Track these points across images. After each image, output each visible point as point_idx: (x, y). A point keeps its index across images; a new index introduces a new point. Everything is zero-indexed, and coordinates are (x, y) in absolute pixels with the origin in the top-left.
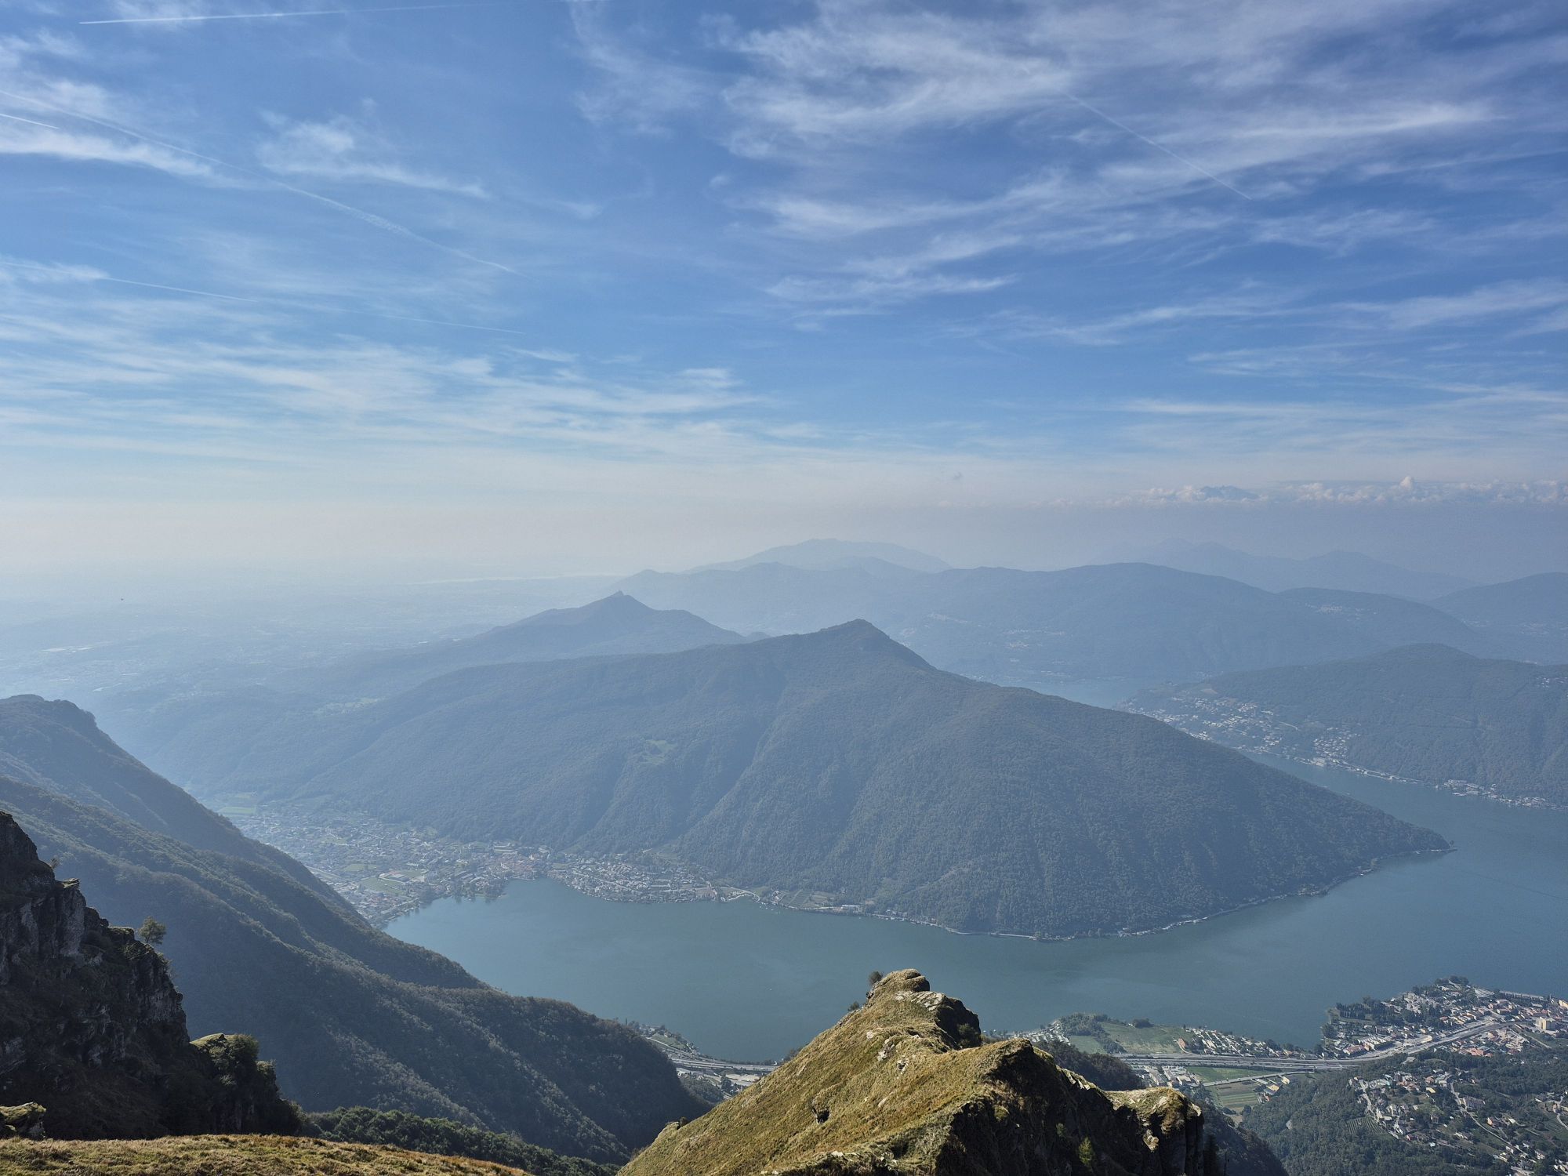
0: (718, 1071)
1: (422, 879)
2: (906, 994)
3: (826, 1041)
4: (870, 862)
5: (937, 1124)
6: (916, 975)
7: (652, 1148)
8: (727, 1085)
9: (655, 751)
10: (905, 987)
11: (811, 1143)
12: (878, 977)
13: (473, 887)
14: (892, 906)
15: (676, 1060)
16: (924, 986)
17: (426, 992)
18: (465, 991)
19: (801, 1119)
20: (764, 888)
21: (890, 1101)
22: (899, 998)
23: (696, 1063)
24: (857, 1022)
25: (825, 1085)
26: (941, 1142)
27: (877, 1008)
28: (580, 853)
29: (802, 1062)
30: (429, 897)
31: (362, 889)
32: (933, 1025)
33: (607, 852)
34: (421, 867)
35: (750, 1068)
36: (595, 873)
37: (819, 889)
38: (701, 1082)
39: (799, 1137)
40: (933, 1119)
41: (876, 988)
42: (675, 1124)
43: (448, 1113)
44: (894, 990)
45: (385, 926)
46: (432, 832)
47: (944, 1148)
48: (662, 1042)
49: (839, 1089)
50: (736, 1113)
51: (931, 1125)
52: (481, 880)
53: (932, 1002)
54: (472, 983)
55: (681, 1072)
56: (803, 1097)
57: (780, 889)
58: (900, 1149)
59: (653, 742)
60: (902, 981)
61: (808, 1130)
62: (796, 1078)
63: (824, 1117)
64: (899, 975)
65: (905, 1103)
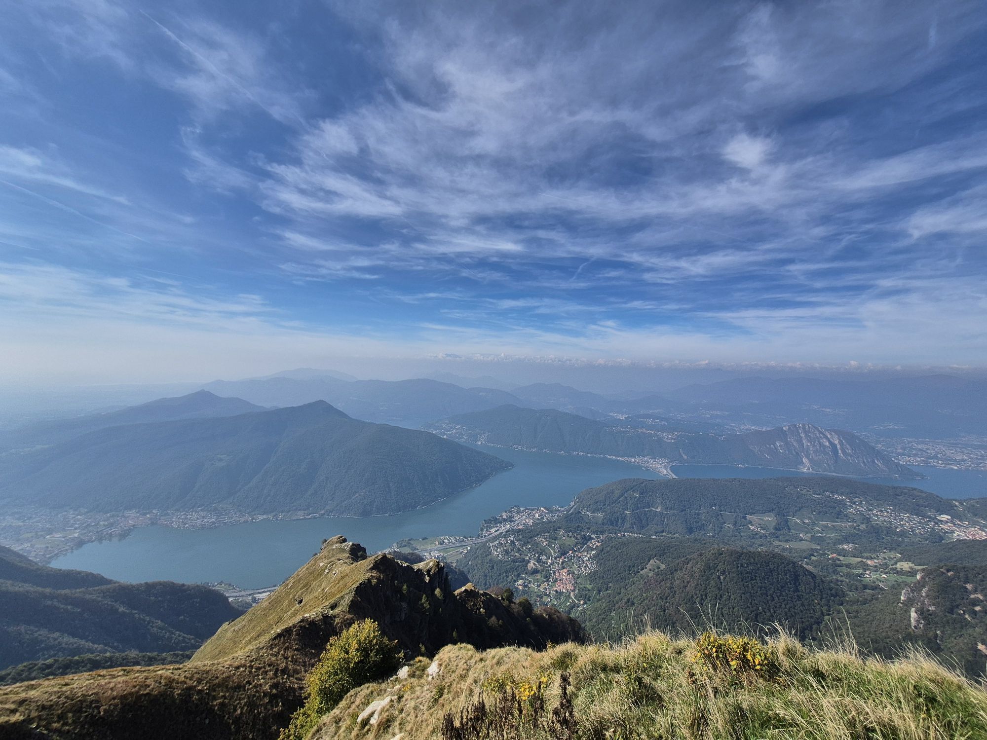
0: (250, 595)
1: (76, 535)
2: (337, 545)
3: (302, 571)
4: (323, 496)
5: (349, 593)
6: (341, 537)
7: (215, 636)
8: (254, 600)
9: (221, 460)
10: (337, 543)
11: (294, 615)
12: (326, 541)
13: (111, 535)
14: (332, 512)
15: (227, 595)
16: (345, 540)
17: (78, 592)
18: (104, 587)
19: (290, 605)
20: (274, 513)
21: (330, 589)
22: (334, 547)
23: (237, 594)
24: (316, 561)
25: (301, 589)
26: (351, 599)
27: (325, 553)
28: (177, 510)
29: (291, 582)
30: (80, 543)
31: (32, 546)
32: (348, 555)
33: (193, 507)
34: (76, 529)
35: (266, 590)
36: (186, 519)
37: (300, 510)
38: (241, 601)
39: (289, 613)
40: (348, 591)
41: (325, 545)
42: (228, 623)
43: (90, 651)
44: (332, 545)
45: (49, 563)
46: (83, 510)
47: (352, 601)
48: (220, 588)
49: (307, 589)
50: (259, 610)
51: (347, 594)
52: (115, 530)
53: (348, 546)
54: (110, 582)
55: (230, 599)
56: (291, 596)
57: (282, 512)
58: (333, 607)
59: (219, 456)
60: (335, 540)
61: (293, 609)
62: (288, 589)
63: (301, 602)
64: (335, 538)
65: (336, 588)
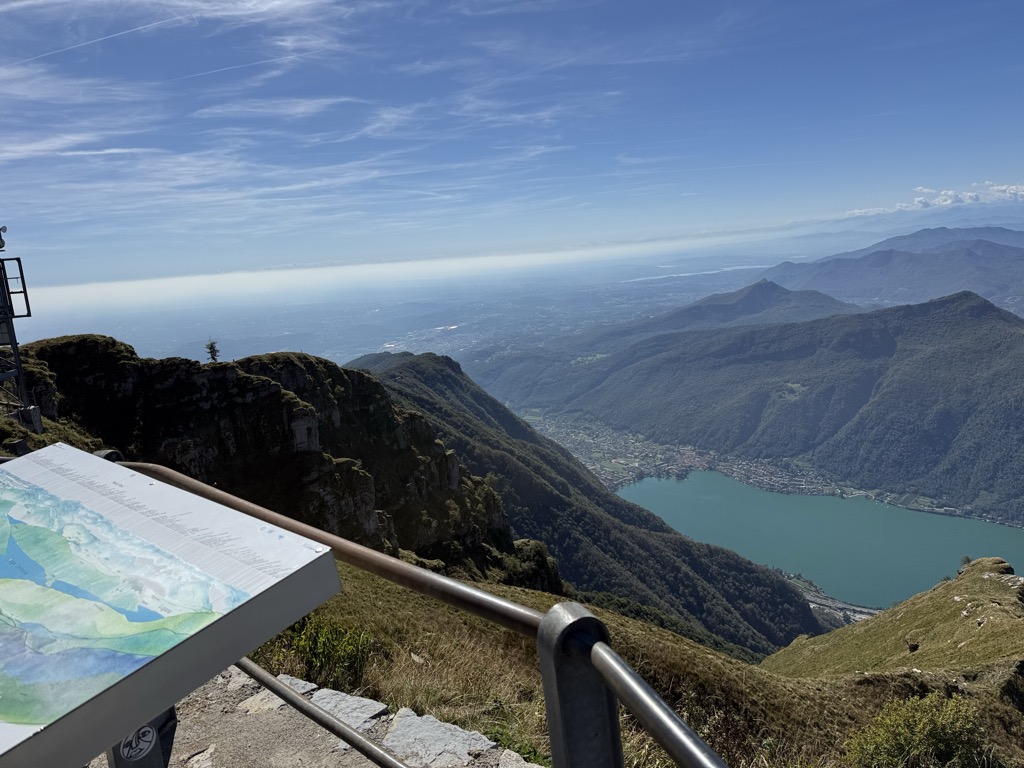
0: (841, 609)
1: (637, 465)
2: (992, 574)
3: (923, 599)
4: (969, 479)
5: (1004, 665)
6: (1002, 562)
7: (789, 648)
8: (847, 620)
9: (792, 391)
10: (991, 570)
11: (903, 662)
13: (668, 473)
15: (808, 597)
17: (642, 533)
18: (665, 535)
19: (897, 648)
20: (877, 491)
21: (967, 645)
22: (986, 577)
23: (824, 602)
24: (948, 589)
25: (917, 627)
27: (966, 581)
28: (738, 456)
29: (902, 610)
30: (641, 476)
33: (758, 457)
34: (636, 457)
35: (866, 610)
36: (749, 471)
37: (924, 495)
38: (827, 614)
39: (895, 658)
40: (1001, 661)
41: (966, 567)
42: (806, 636)
44: (982, 571)
45: (616, 490)
46: (641, 437)
48: (800, 585)
49: (928, 632)
51: (999, 665)
52: (674, 468)
53: (1015, 583)
54: (669, 531)
55: (812, 606)
56: (900, 633)
57: (892, 492)
58: (971, 677)
59: (789, 385)
60: (989, 564)
61: (902, 655)
62: (896, 620)
63: (914, 648)
64: (988, 561)
65: (980, 648)
